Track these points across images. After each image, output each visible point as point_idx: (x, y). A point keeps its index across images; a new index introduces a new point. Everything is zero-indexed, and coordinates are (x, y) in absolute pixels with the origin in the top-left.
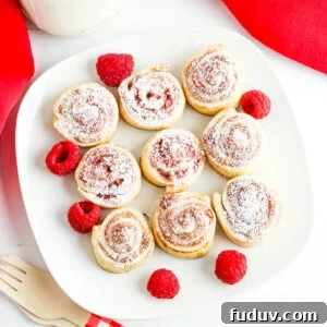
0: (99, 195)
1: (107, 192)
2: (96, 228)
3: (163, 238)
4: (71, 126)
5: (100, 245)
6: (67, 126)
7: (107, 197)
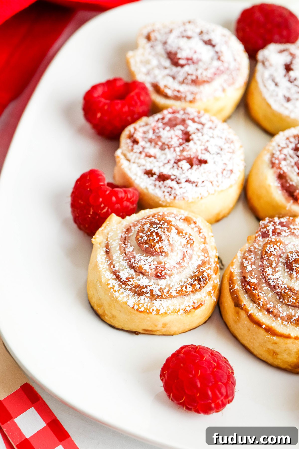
0: (149, 173)
1: (166, 171)
2: (114, 219)
3: (238, 286)
4: (154, 62)
5: (107, 246)
6: (147, 62)
7: (163, 178)
